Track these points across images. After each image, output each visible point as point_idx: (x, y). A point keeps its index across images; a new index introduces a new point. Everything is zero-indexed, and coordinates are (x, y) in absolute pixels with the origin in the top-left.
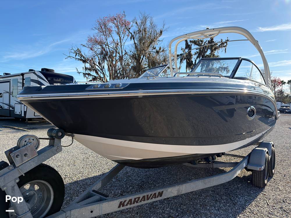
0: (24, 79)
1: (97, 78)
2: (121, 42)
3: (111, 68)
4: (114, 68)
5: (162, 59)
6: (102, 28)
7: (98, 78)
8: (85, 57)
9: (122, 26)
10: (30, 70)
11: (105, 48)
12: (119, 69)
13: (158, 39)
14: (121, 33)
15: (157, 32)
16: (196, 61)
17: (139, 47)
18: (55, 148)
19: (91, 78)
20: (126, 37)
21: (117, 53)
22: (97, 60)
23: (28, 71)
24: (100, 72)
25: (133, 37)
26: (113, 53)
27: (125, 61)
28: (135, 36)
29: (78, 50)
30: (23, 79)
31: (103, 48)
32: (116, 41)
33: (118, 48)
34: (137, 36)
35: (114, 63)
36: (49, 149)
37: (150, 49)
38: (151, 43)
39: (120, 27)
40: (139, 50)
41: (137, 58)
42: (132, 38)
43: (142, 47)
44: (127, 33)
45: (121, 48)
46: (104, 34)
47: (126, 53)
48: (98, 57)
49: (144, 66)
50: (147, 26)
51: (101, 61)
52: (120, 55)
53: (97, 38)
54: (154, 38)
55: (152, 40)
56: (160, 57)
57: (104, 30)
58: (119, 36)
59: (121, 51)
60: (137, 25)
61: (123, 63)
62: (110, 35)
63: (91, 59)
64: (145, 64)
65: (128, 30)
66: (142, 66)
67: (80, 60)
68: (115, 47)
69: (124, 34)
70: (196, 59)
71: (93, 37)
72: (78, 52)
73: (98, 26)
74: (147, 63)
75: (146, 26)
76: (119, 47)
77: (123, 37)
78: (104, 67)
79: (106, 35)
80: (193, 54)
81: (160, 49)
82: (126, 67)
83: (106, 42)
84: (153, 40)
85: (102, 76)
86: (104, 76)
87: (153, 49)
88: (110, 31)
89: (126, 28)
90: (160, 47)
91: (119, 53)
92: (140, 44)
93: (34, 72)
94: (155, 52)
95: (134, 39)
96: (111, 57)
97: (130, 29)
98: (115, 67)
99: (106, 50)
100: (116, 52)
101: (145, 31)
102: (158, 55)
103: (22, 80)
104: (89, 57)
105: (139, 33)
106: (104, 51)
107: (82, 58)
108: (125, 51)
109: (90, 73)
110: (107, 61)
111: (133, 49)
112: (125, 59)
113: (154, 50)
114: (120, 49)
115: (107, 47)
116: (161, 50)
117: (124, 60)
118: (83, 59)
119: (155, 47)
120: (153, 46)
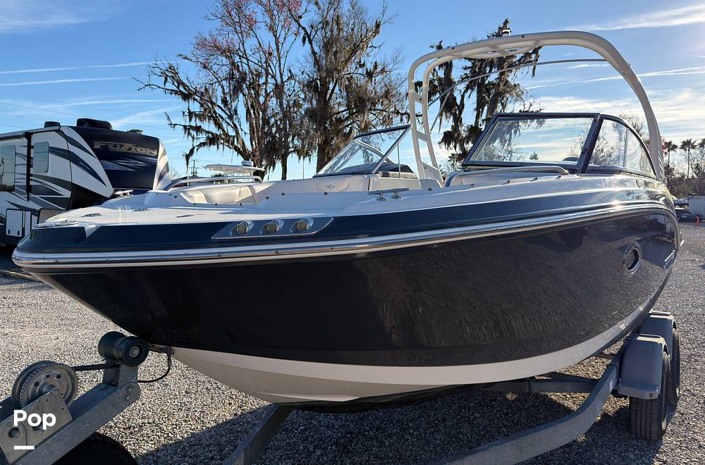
0: (33, 147)
1: (218, 139)
2: (278, 49)
3: (254, 113)
4: (261, 113)
5: (380, 90)
6: (230, 15)
7: (223, 139)
8: (188, 87)
9: (280, 11)
10: (49, 124)
11: (239, 64)
12: (274, 116)
13: (370, 43)
14: (280, 28)
15: (369, 25)
16: (463, 97)
17: (324, 61)
18: (120, 393)
19: (203, 138)
20: (291, 38)
21: (270, 76)
22: (219, 94)
23: (42, 126)
24: (227, 123)
25: (309, 37)
26: (259, 75)
27: (290, 96)
28: (313, 34)
29: (170, 68)
30: (30, 147)
31: (233, 64)
32: (266, 48)
33: (271, 65)
34: (319, 37)
35: (262, 99)
36: (105, 397)
37: (351, 67)
38: (353, 52)
39: (275, 13)
40: (324, 68)
41: (318, 88)
42: (307, 39)
43: (331, 62)
44: (294, 27)
45: (280, 64)
46: (235, 29)
47: (291, 77)
48: (222, 87)
49: (336, 108)
50: (343, 12)
51: (231, 96)
52: (276, 82)
53: (220, 39)
54: (361, 42)
55: (355, 44)
56: (375, 87)
57: (237, 19)
58: (275, 36)
59: (280, 71)
60: (319, 9)
61: (284, 101)
62: (251, 32)
63: (203, 90)
64: (339, 104)
65: (296, 21)
66: (331, 108)
67: (176, 93)
68: (263, 60)
69: (286, 30)
70: (464, 93)
71: (208, 38)
72: (170, 74)
73: (221, 10)
74: (344, 101)
75: (340, 12)
76: (275, 62)
77: (285, 39)
78: (236, 111)
79: (241, 33)
80: (456, 80)
81: (376, 67)
82: (292, 109)
83: (242, 50)
84: (358, 46)
85: (232, 132)
86: (237, 133)
87: (358, 66)
88: (252, 23)
89: (292, 15)
90: (376, 63)
91: (273, 77)
92: (326, 57)
93: (57, 128)
94: (363, 75)
95: (310, 42)
96: (254, 86)
97: (300, 17)
98: (264, 111)
99: (240, 68)
100: (267, 74)
101: (338, 24)
102: (371, 81)
103: (26, 148)
104: (199, 86)
105: (323, 28)
106: (235, 72)
107: (181, 88)
108: (290, 72)
109: (200, 127)
110: (244, 95)
111: (310, 68)
112: (289, 90)
113: (360, 70)
114: (277, 67)
115: (244, 60)
116: (379, 69)
117: (288, 93)
118: (184, 91)
119: (362, 63)
120: (357, 60)
